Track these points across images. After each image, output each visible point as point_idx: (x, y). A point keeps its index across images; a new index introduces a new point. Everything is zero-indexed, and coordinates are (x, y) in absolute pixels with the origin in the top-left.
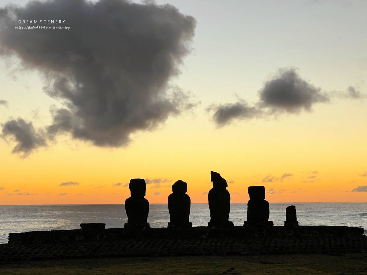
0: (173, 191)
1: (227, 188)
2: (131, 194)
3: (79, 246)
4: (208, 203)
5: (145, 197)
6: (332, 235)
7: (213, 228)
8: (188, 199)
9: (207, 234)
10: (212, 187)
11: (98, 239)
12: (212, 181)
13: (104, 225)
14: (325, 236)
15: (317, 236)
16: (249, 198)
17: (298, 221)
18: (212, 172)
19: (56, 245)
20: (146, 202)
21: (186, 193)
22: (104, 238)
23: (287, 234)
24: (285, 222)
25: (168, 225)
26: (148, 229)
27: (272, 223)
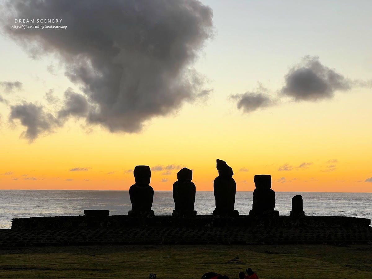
0: (178, 179)
1: (233, 177)
2: (135, 181)
3: (83, 232)
4: (213, 191)
5: (149, 185)
6: (339, 226)
7: (218, 216)
8: (193, 187)
9: (212, 223)
10: (218, 175)
11: (101, 225)
12: (217, 169)
13: (108, 212)
14: (331, 226)
15: (323, 226)
16: (255, 187)
17: (304, 211)
18: (218, 160)
19: (60, 231)
20: (151, 190)
21: (191, 181)
22: (108, 225)
23: (292, 224)
24: (291, 212)
25: (173, 213)
26: (152, 217)
27: (277, 212)
